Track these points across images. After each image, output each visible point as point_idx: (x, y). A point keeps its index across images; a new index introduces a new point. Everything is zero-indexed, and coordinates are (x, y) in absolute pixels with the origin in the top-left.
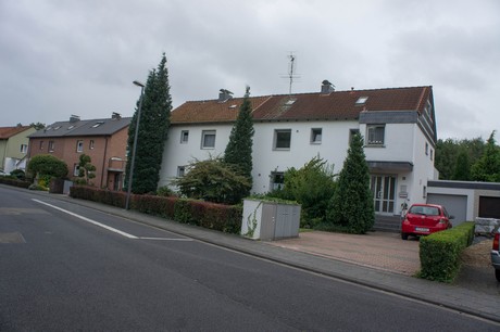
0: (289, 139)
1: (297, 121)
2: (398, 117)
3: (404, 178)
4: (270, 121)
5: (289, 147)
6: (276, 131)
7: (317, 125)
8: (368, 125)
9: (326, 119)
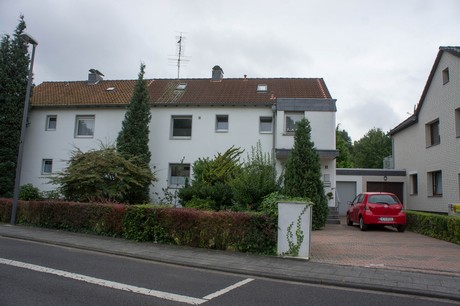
0: (190, 127)
1: (199, 106)
2: (317, 105)
3: (326, 167)
4: (166, 106)
5: (189, 134)
6: (173, 116)
7: (222, 112)
8: (286, 112)
9: (233, 105)
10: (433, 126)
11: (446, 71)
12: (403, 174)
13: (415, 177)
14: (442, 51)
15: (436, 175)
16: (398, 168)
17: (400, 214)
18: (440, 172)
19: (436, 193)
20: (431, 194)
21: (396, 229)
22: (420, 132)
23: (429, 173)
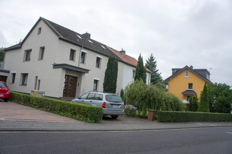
10: (28, 52)
11: (40, 29)
12: (8, 72)
13: (14, 74)
14: (41, 19)
15: (25, 76)
16: (5, 69)
17: (7, 93)
18: (27, 74)
19: (24, 84)
20: (21, 84)
21: (3, 100)
22: (21, 53)
23: (22, 74)
